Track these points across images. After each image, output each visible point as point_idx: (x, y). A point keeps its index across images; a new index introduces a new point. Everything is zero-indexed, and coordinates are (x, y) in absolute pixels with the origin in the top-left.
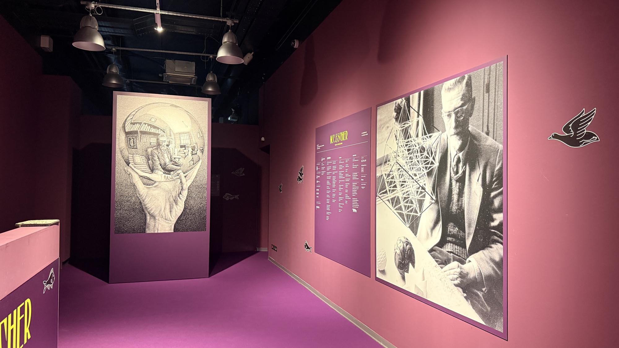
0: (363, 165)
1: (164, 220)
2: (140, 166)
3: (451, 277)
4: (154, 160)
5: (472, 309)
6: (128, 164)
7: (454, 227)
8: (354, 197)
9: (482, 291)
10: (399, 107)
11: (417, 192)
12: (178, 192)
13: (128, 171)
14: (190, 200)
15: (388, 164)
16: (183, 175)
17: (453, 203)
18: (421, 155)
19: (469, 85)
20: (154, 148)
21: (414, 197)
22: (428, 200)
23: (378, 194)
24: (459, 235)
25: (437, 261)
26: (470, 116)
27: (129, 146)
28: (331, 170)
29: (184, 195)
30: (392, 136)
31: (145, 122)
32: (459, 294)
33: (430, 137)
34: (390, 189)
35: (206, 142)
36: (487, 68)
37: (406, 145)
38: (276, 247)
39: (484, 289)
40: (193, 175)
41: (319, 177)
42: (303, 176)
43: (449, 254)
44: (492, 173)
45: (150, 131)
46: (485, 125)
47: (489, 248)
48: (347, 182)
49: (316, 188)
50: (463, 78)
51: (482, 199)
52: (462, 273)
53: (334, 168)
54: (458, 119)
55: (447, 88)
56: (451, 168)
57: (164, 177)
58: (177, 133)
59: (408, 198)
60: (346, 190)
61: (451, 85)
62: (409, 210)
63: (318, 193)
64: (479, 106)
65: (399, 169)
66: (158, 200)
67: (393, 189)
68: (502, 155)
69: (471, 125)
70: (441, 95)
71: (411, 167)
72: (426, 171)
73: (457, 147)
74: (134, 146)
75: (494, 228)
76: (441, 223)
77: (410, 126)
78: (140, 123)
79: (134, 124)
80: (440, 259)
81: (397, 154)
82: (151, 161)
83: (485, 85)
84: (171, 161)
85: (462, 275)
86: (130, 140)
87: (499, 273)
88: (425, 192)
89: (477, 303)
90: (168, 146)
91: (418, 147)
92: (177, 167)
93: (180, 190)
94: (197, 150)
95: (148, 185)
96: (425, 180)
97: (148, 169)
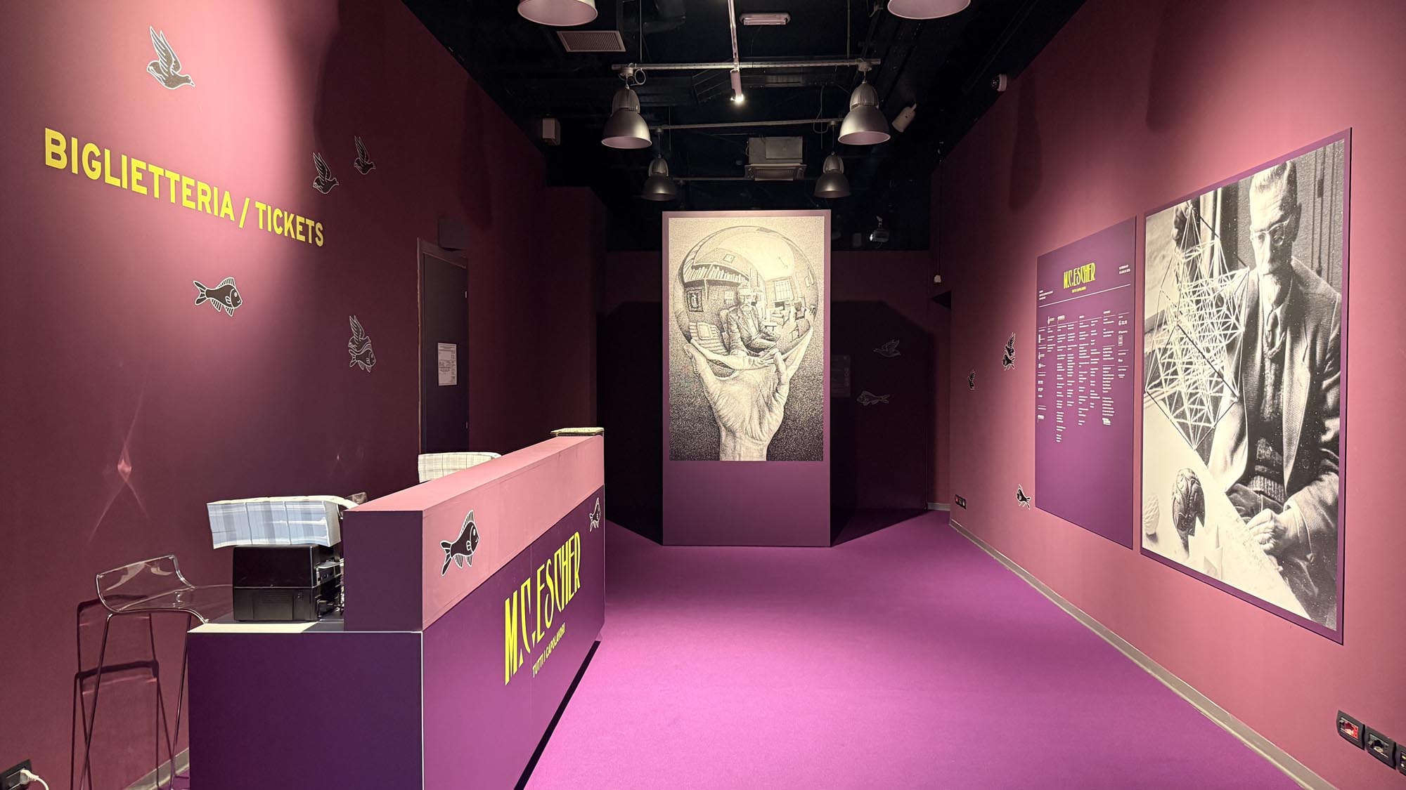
0: (1122, 332)
1: (750, 439)
2: (709, 342)
3: (1260, 538)
4: (729, 330)
5: (1291, 592)
6: (689, 339)
7: (1266, 445)
8: (1106, 395)
9: (1306, 560)
10: (1182, 219)
11: (1211, 382)
12: (772, 389)
13: (689, 352)
14: (793, 402)
15: (1164, 330)
16: (780, 358)
17: (1265, 401)
18: (1218, 312)
19: (1292, 181)
20: (731, 310)
21: (1206, 393)
22: (1227, 398)
23: (1147, 389)
24: (1273, 460)
25: (1239, 511)
26: (1294, 238)
27: (690, 307)
28: (1065, 342)
29: (783, 394)
30: (1171, 273)
31: (715, 263)
32: (1272, 567)
33: (1232, 276)
34: (1166, 377)
35: (821, 294)
36: (1321, 149)
37: (1194, 293)
38: (965, 500)
39: (1309, 557)
40: (797, 358)
41: (1043, 355)
42: (1013, 354)
43: (1258, 495)
44: (1325, 344)
45: (725, 279)
46: (1316, 255)
47: (1317, 482)
48: (1094, 366)
49: (1038, 378)
50: (1284, 167)
51: (1309, 393)
52: (1277, 530)
53: (1071, 337)
54: (1276, 245)
55: (1258, 185)
56: (1264, 337)
57: (747, 361)
58: (769, 281)
59: (1197, 393)
60: (1092, 382)
61: (1264, 180)
62: (1197, 417)
63: (1040, 389)
64: (1307, 221)
65: (1182, 339)
66: (739, 402)
67: (1172, 377)
68: (1340, 312)
69: (1296, 256)
70: (1249, 197)
71: (1202, 334)
72: (1225, 343)
73: (1273, 298)
74: (698, 307)
75: (1326, 445)
76: (1246, 440)
77: (1200, 255)
78: (707, 266)
79: (696, 268)
80: (1244, 506)
81: (1180, 310)
82: (725, 333)
83: (1317, 182)
84: (760, 331)
85: (1278, 534)
86: (691, 298)
87: (1333, 525)
88: (1223, 383)
89: (1298, 582)
90: (754, 304)
91: (1212, 296)
92: (770, 342)
93: (776, 385)
94: (806, 310)
95: (722, 375)
96: (1223, 359)
97: (721, 348)
